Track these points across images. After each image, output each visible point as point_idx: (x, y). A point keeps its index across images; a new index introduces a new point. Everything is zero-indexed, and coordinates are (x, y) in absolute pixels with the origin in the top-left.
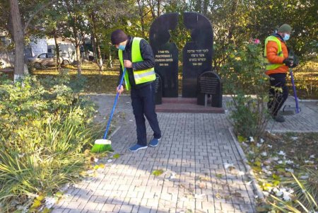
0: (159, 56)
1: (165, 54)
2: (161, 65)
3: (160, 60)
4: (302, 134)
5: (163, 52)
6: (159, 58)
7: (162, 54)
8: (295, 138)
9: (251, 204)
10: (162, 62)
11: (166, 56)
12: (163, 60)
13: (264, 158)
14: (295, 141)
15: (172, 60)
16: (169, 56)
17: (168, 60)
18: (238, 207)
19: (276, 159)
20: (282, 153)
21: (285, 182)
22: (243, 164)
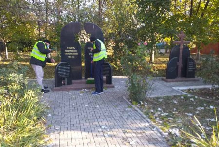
0: (68, 51)
1: (72, 49)
2: (69, 57)
3: (69, 54)
4: (164, 97)
5: (71, 48)
6: (67, 52)
7: (70, 49)
8: (161, 100)
9: (164, 141)
10: (70, 55)
11: (73, 51)
12: (71, 54)
13: (153, 114)
14: (162, 102)
15: (77, 54)
16: (75, 51)
17: (74, 54)
18: (157, 145)
19: (159, 113)
20: (159, 109)
21: (172, 126)
22: (144, 118)
